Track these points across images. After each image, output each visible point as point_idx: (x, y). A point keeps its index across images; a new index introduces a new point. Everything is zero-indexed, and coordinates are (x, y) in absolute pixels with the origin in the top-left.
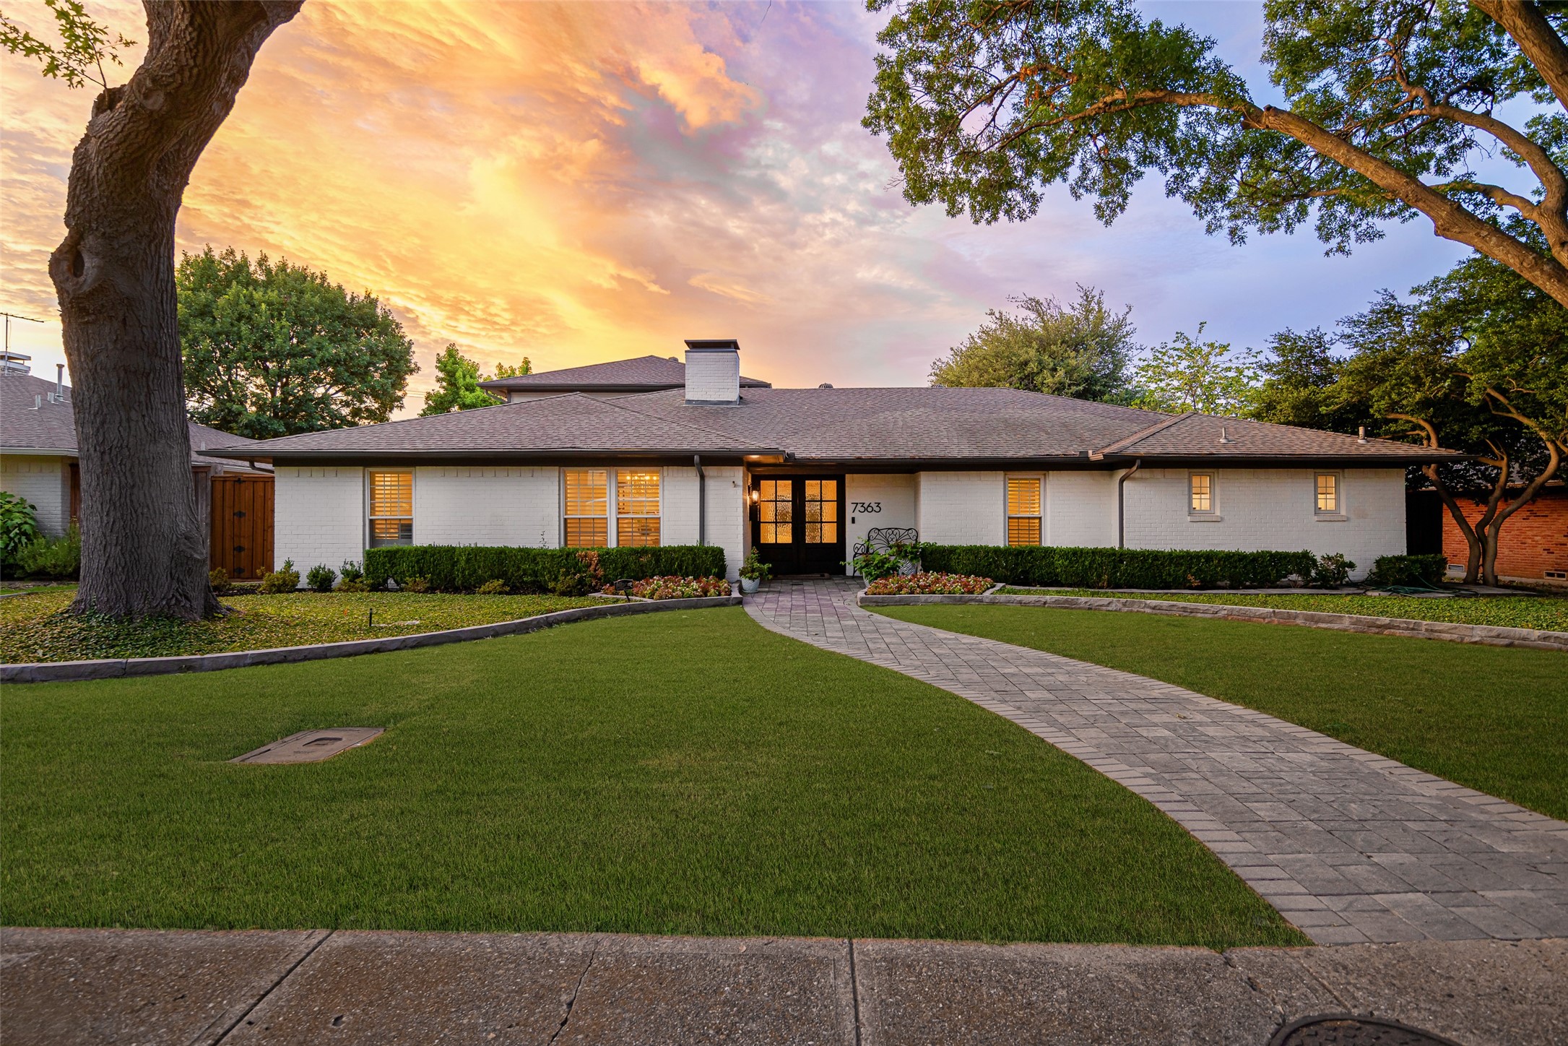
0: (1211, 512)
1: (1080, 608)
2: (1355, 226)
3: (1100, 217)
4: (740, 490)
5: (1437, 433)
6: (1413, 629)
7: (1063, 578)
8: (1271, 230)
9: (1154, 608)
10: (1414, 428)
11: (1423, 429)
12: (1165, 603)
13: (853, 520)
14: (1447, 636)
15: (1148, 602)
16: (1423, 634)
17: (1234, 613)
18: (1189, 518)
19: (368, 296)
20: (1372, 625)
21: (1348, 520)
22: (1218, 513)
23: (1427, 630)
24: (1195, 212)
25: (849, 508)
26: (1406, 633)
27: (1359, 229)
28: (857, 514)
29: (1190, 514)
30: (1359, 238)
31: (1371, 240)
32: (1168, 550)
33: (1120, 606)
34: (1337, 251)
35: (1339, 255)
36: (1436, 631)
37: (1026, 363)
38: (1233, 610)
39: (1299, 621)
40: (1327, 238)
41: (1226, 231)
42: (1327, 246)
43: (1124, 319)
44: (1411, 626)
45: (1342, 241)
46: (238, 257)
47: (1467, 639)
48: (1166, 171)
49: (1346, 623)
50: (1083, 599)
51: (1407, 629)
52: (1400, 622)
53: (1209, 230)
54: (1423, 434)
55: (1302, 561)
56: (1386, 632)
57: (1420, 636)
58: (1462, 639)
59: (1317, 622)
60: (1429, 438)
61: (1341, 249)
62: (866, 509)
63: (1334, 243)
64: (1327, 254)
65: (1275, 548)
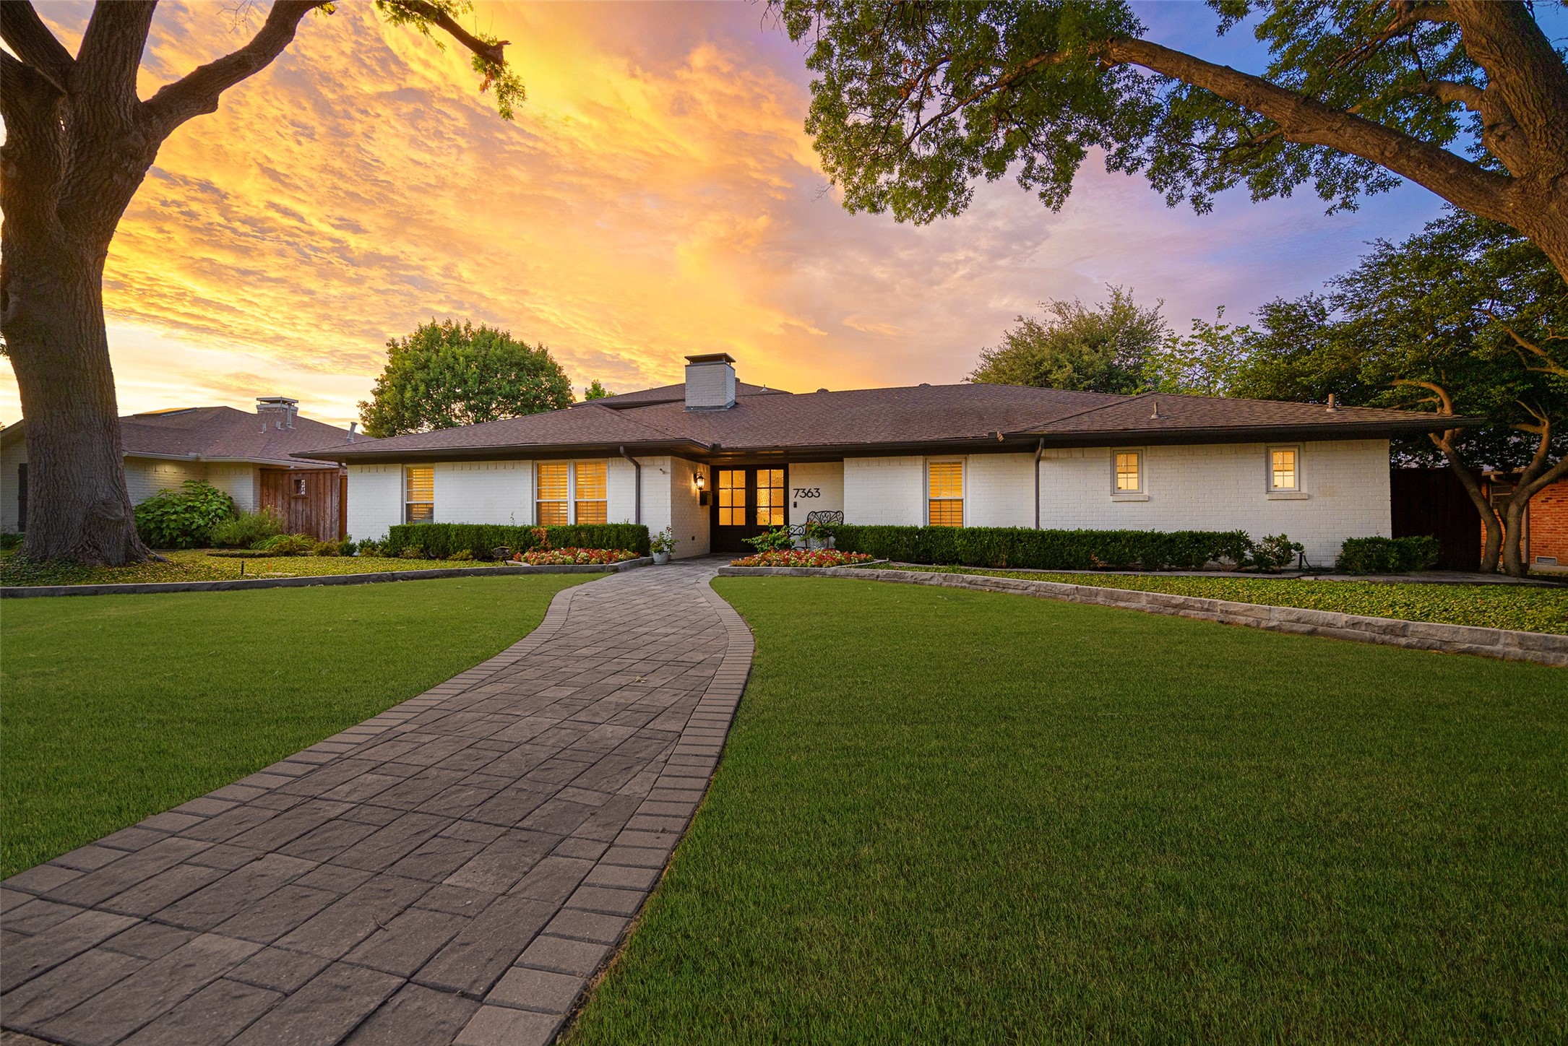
0: (1139, 491)
1: (907, 582)
2: (1365, 178)
3: (1048, 204)
4: (668, 477)
5: (1450, 397)
6: (1207, 610)
7: (962, 557)
8: (1266, 197)
9: (970, 583)
10: (1425, 395)
11: (1433, 393)
12: (981, 578)
13: (795, 505)
14: (1242, 620)
15: (965, 576)
16: (1218, 616)
17: (1042, 589)
18: (1111, 498)
19: (541, 347)
20: (1167, 605)
21: (1309, 497)
22: (1146, 493)
23: (1222, 611)
24: (1153, 186)
25: (792, 493)
26: (1201, 615)
27: (1370, 180)
28: (798, 499)
29: (1113, 493)
30: (1370, 190)
31: (1386, 190)
32: (1072, 529)
33: (941, 580)
34: (1340, 208)
35: (1344, 212)
36: (1231, 613)
37: (1041, 363)
38: (1040, 585)
39: (1100, 599)
40: (1327, 196)
41: (1188, 200)
42: (1330, 203)
43: (1156, 313)
44: (1206, 606)
45: (1348, 196)
46: (454, 326)
47: (1264, 624)
48: (1110, 147)
49: (1143, 603)
50: (909, 573)
51: (1202, 609)
52: (1195, 602)
53: (1171, 202)
54: (1436, 400)
55: (1233, 543)
56: (1182, 613)
57: (1215, 619)
58: (1259, 623)
59: (1116, 600)
60: (1442, 405)
61: (1345, 205)
62: (806, 495)
63: (1337, 199)
64: (1329, 212)
65: (1197, 527)
